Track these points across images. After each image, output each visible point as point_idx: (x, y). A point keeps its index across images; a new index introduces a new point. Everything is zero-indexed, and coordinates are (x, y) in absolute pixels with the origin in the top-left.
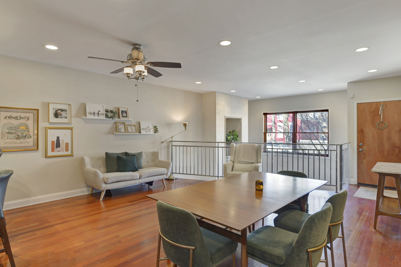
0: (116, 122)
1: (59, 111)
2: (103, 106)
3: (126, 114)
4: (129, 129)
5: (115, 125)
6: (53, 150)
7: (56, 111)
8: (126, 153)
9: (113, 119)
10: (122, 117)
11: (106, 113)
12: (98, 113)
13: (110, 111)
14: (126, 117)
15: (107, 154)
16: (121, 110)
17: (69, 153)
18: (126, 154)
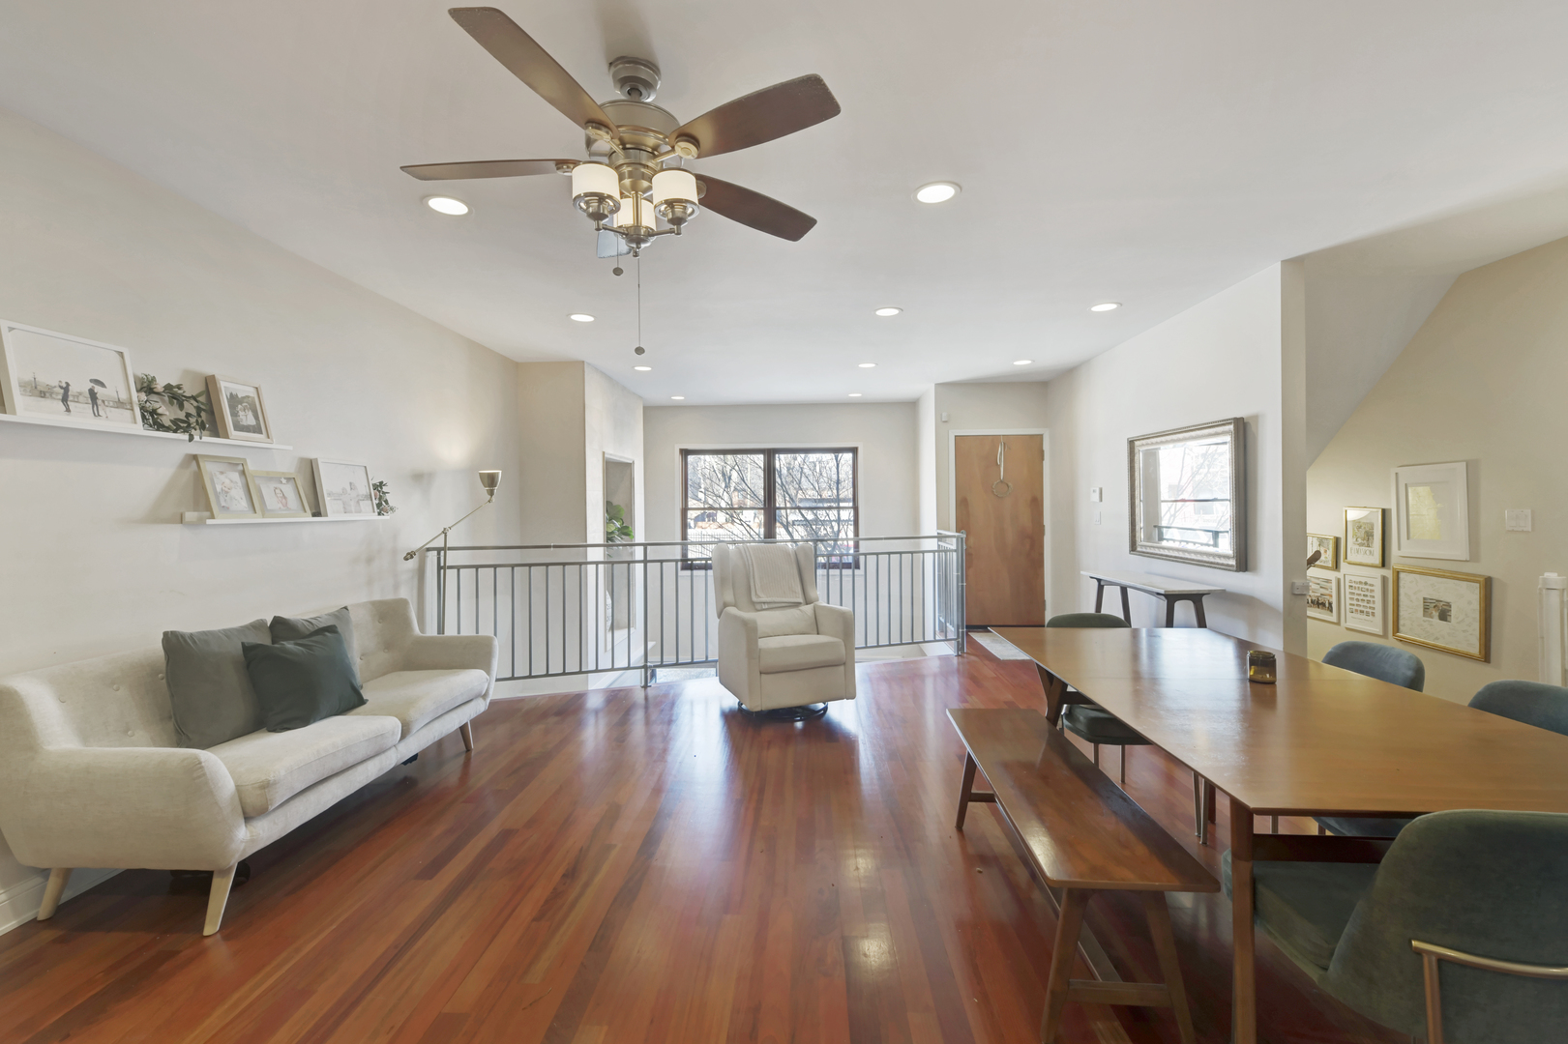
0: (195, 457)
2: (121, 354)
3: (256, 417)
4: (267, 491)
8: (278, 621)
9: (191, 438)
10: (239, 427)
11: (143, 397)
12: (93, 395)
13: (168, 387)
14: (254, 432)
15: (174, 643)
16: (226, 388)
18: (280, 627)
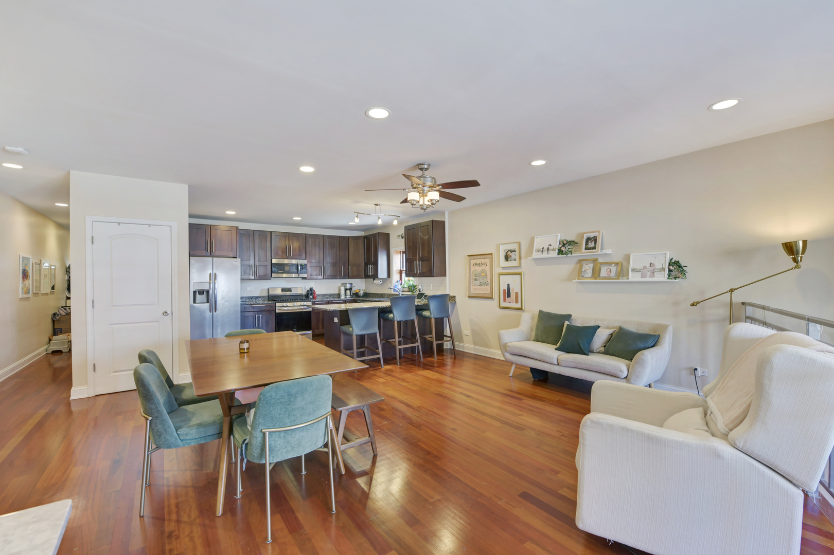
1: (509, 252)
2: (557, 236)
3: (595, 244)
4: (604, 270)
5: (578, 265)
6: (504, 301)
7: (506, 253)
10: (586, 249)
11: (560, 246)
12: (548, 248)
13: (568, 241)
15: (541, 312)
17: (518, 305)
